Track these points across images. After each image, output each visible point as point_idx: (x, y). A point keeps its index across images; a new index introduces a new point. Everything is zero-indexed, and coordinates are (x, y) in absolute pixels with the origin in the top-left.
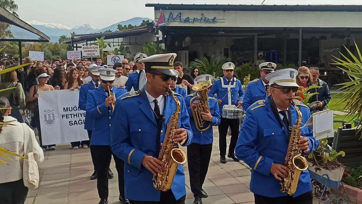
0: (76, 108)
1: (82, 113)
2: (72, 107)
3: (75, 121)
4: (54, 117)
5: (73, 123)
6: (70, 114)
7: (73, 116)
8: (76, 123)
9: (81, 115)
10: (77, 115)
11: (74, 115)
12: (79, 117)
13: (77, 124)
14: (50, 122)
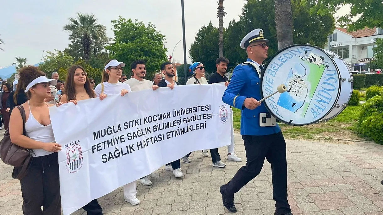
0: (111, 130)
1: (119, 137)
2: (105, 129)
3: (110, 153)
4: (80, 153)
5: (107, 157)
6: (102, 143)
7: (106, 144)
8: (111, 156)
9: (117, 141)
10: (111, 142)
11: (108, 143)
12: (114, 145)
13: (113, 158)
14: (75, 165)
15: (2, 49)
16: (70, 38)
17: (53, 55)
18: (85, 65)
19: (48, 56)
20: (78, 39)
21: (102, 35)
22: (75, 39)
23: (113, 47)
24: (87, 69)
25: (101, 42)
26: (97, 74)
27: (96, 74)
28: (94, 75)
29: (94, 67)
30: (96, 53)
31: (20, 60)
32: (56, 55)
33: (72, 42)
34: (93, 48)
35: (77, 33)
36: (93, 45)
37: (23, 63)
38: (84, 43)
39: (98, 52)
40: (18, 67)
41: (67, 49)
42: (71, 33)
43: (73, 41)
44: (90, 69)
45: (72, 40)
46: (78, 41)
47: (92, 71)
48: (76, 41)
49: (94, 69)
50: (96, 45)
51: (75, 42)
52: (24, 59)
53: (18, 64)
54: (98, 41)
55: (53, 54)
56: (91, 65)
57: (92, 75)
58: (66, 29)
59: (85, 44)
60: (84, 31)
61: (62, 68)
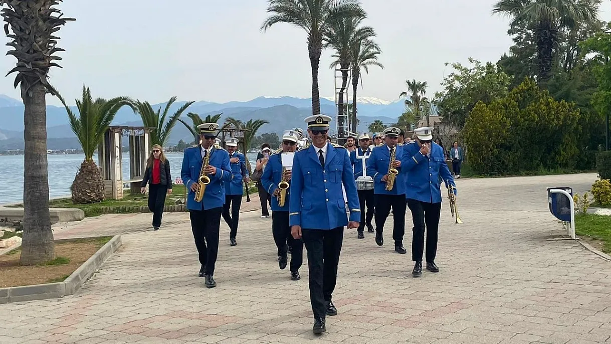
15: (380, 65)
16: (510, 32)
17: (466, 72)
18: (537, 93)
19: (455, 74)
20: (528, 31)
21: (586, 16)
22: (522, 33)
23: (604, 42)
24: (541, 103)
25: (585, 35)
26: (565, 118)
27: (562, 117)
28: (558, 118)
29: (558, 99)
30: (570, 64)
31: (414, 87)
32: (472, 71)
33: (515, 40)
34: (562, 51)
35: (525, 16)
36: (564, 44)
37: (420, 91)
38: (541, 40)
39: (577, 59)
40: (411, 101)
41: (504, 58)
42: (512, 18)
43: (518, 37)
44: (547, 104)
45: (516, 35)
46: (528, 35)
47: (554, 108)
48: (524, 36)
49: (559, 103)
50: (572, 42)
51: (522, 40)
52: (422, 83)
53: (410, 93)
54: (578, 33)
55: (466, 70)
56: (552, 93)
57: (553, 120)
58: (499, 10)
59: (543, 43)
60: (543, 10)
61: (481, 103)
